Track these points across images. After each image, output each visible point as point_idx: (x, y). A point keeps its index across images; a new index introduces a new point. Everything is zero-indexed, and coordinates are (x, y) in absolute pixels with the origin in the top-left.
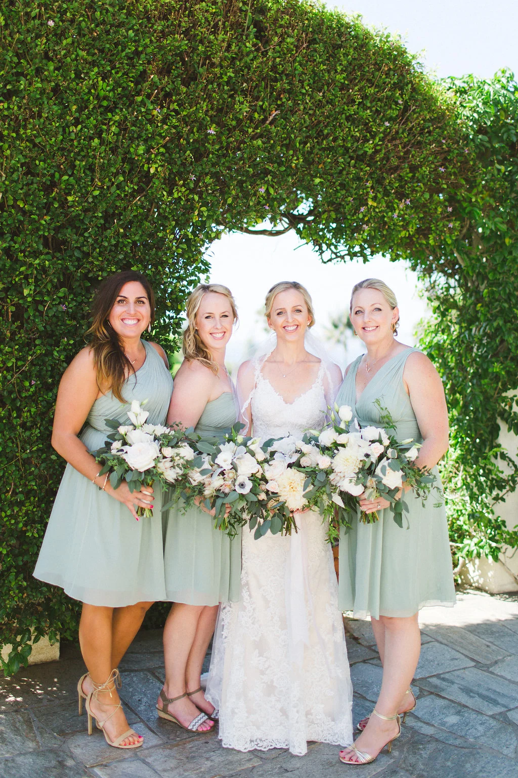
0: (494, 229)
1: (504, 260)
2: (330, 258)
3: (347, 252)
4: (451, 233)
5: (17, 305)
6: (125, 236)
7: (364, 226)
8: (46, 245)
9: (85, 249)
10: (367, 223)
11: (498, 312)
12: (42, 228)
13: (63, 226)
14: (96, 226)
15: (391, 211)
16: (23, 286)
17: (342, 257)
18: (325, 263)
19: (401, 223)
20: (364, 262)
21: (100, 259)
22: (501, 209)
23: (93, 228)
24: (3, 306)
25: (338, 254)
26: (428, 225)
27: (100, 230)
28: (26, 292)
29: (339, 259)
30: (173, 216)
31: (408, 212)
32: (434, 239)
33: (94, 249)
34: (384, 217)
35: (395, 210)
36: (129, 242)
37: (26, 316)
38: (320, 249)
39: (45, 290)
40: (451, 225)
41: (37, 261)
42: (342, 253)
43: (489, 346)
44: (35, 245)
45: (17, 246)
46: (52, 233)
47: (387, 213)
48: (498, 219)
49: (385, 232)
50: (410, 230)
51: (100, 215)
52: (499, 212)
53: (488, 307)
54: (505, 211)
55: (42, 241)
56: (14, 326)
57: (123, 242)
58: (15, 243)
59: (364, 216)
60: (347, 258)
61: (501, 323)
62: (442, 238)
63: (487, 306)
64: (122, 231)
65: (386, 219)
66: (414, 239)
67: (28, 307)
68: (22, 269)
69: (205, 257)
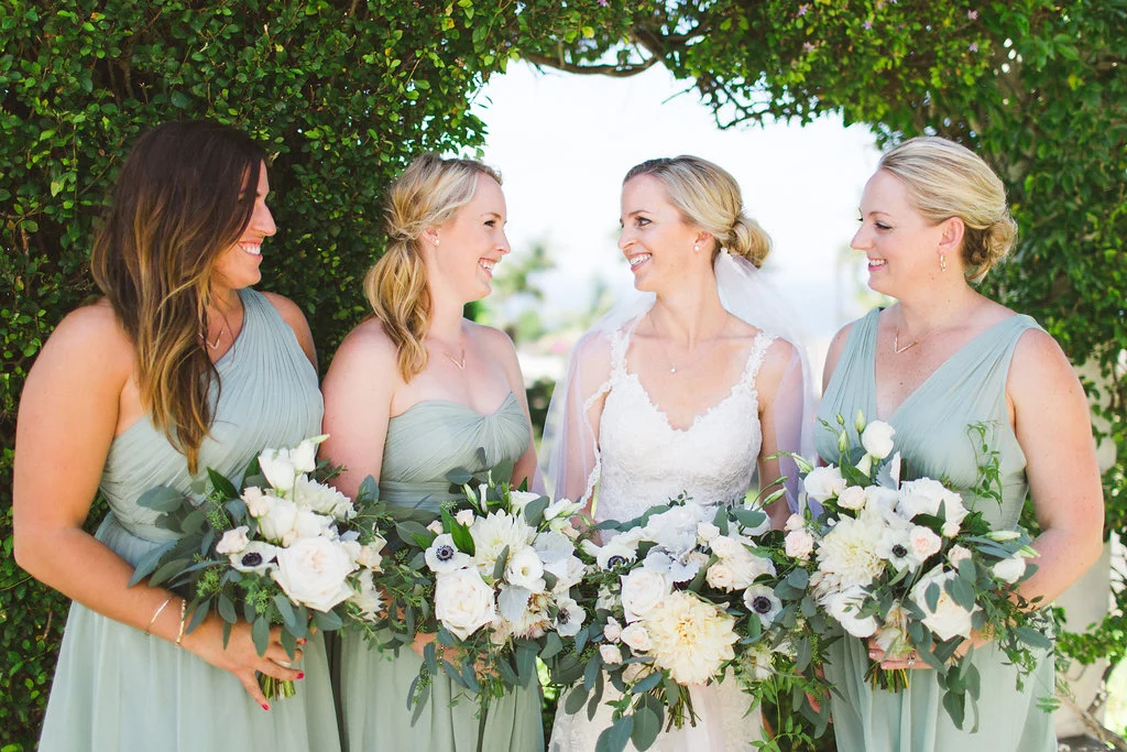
0: (1052, 57)
1: (1067, 120)
2: (734, 119)
3: (767, 107)
4: (974, 64)
5: (40, 218)
6: (290, 62)
7: (807, 45)
8: (102, 80)
9: (196, 90)
10: (812, 39)
11: (1054, 220)
12: (89, 40)
13: (141, 40)
14: (220, 38)
15: (860, 17)
16: (53, 174)
17: (758, 116)
18: (723, 128)
19: (879, 42)
20: (803, 124)
21: (233, 112)
22: (1066, 18)
23: (211, 42)
24: (6, 221)
25: (750, 111)
26: (928, 48)
27: (232, 49)
28: (56, 188)
29: (752, 120)
30: (398, 18)
31: (893, 18)
32: (941, 76)
33: (217, 90)
34: (845, 27)
35: (867, 13)
36: (297, 75)
37: (63, 243)
38: (715, 99)
39: (104, 184)
40: (974, 47)
41: (80, 118)
42: (758, 109)
43: (1033, 284)
44: (72, 80)
45: (30, 83)
46: (116, 53)
47: (850, 22)
48: (1059, 37)
49: (845, 61)
50: (896, 54)
51: (228, 12)
52: (1061, 24)
53: (1033, 211)
54: (1072, 22)
55: (90, 71)
56: (35, 266)
57: (284, 75)
58: (27, 75)
59: (806, 25)
60: (769, 117)
61: (1062, 240)
62: (958, 72)
63: (1031, 208)
64: (280, 49)
65: (848, 32)
66: (901, 77)
67: (67, 221)
68: (45, 135)
69: (475, 111)
